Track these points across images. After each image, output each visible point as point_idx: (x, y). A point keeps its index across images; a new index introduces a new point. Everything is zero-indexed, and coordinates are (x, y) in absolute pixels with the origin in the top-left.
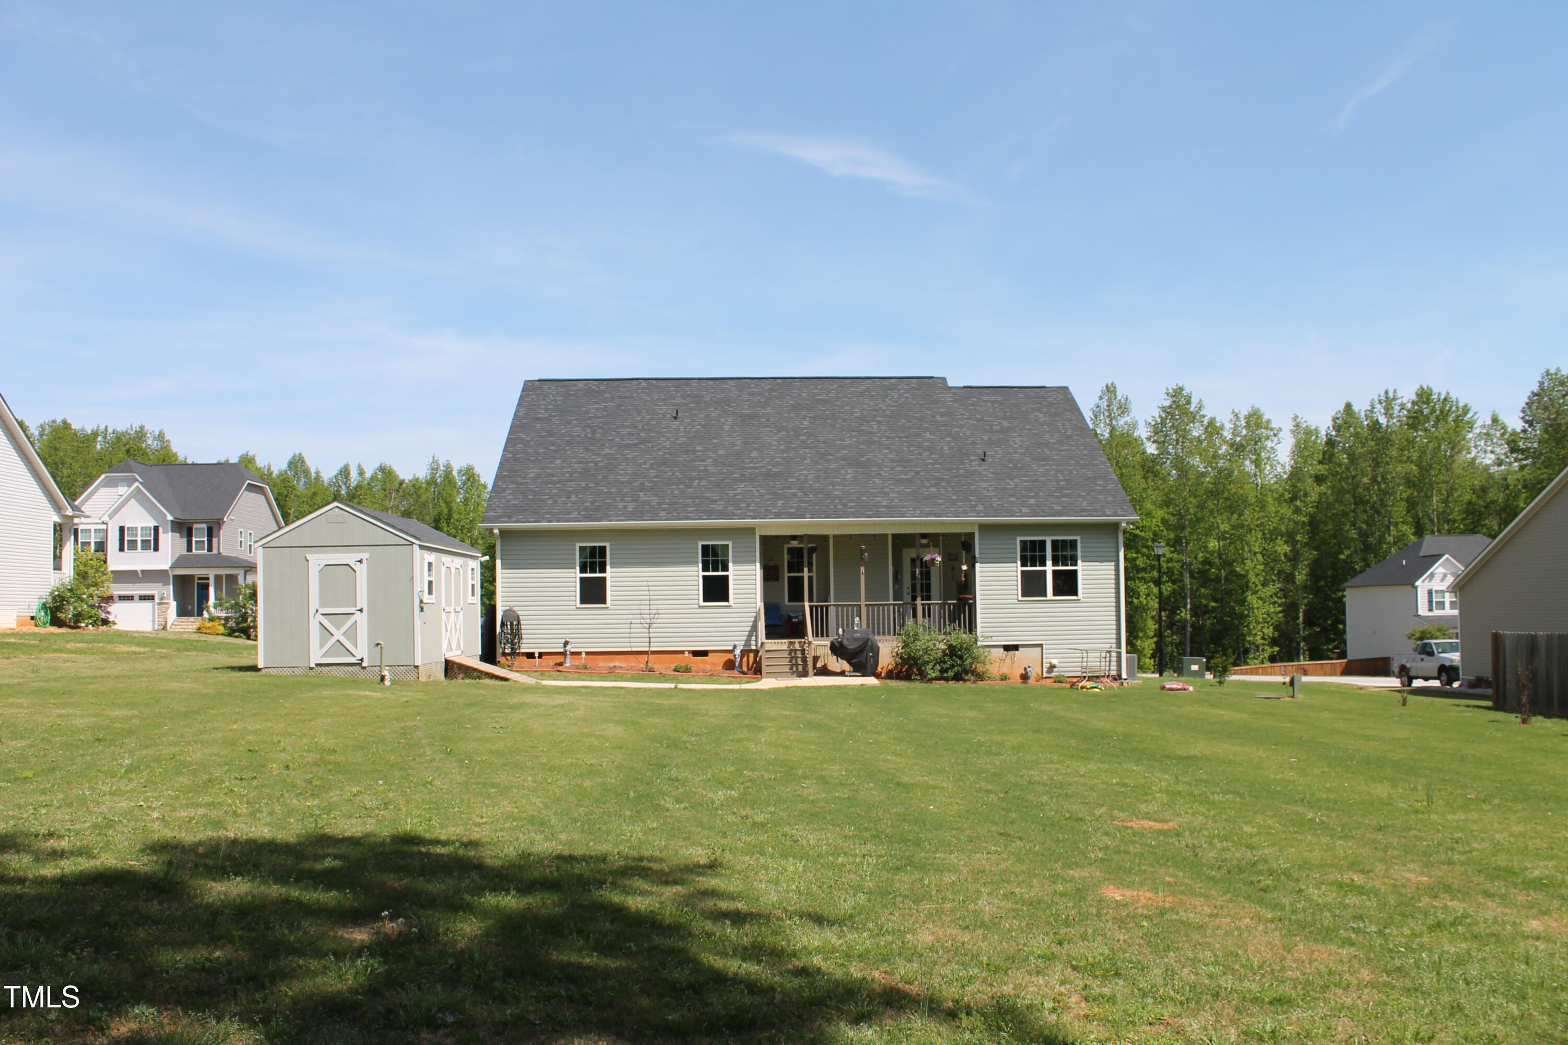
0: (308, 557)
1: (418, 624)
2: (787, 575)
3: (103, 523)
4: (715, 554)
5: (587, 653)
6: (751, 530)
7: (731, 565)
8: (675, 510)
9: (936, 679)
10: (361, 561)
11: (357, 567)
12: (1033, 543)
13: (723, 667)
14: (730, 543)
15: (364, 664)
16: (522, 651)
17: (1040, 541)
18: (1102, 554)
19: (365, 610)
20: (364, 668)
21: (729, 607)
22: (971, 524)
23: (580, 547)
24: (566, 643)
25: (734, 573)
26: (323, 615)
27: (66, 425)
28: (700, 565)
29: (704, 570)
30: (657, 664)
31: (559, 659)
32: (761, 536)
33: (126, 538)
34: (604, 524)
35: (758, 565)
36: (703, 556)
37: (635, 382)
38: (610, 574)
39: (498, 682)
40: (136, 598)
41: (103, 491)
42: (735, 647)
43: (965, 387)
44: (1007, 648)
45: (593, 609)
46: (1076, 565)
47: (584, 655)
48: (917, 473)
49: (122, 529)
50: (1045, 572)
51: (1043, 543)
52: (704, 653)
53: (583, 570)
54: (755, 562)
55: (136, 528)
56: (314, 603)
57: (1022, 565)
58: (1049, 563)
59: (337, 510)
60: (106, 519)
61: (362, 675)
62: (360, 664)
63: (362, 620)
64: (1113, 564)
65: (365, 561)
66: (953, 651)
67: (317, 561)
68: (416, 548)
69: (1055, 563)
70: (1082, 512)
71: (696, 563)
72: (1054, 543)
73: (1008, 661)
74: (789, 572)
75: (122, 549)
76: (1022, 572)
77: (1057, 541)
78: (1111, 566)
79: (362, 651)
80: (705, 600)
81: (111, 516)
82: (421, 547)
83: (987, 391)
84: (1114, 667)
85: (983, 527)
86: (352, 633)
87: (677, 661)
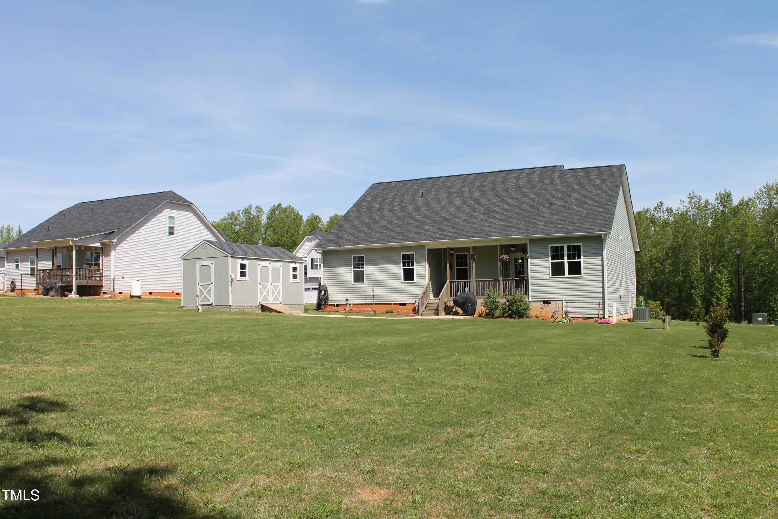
0: (196, 262)
1: (230, 288)
2: (456, 268)
3: (305, 257)
4: (408, 258)
5: (354, 304)
6: (423, 247)
7: (415, 263)
8: (394, 238)
9: (499, 317)
10: (212, 264)
11: (210, 266)
12: (557, 247)
13: (412, 311)
14: (414, 253)
15: (213, 305)
16: (329, 303)
17: (561, 246)
18: (594, 252)
19: (214, 283)
20: (213, 306)
21: (415, 282)
22: (526, 239)
23: (353, 257)
24: (347, 300)
25: (416, 266)
26: (201, 285)
27: (336, 216)
28: (402, 264)
29: (403, 266)
30: (378, 309)
31: (344, 307)
32: (428, 249)
33: (314, 264)
34: (361, 246)
35: (427, 263)
36: (403, 260)
37: (417, 181)
38: (365, 268)
39: (276, 314)
40: (311, 289)
41: (306, 243)
42: (416, 302)
43: (569, 170)
44: (545, 302)
45: (359, 284)
46: (580, 258)
47: (352, 305)
48: (513, 215)
49: (312, 260)
50: (564, 262)
51: (563, 247)
52: (404, 304)
53: (355, 267)
54: (425, 261)
55: (318, 259)
56: (198, 281)
57: (552, 260)
58: (566, 258)
59: (205, 244)
60: (306, 255)
61: (213, 309)
62: (212, 305)
63: (212, 287)
64: (601, 257)
65: (213, 264)
66: (511, 303)
67: (199, 264)
68: (230, 258)
69: (569, 258)
70: (585, 230)
71: (400, 263)
72: (569, 247)
73: (545, 309)
74: (456, 266)
75: (312, 268)
76: (552, 263)
77: (570, 246)
78: (599, 258)
79: (212, 300)
80: (404, 280)
81: (308, 254)
82: (232, 257)
83: (579, 171)
84: (601, 313)
85: (532, 241)
86: (209, 292)
87: (388, 308)
